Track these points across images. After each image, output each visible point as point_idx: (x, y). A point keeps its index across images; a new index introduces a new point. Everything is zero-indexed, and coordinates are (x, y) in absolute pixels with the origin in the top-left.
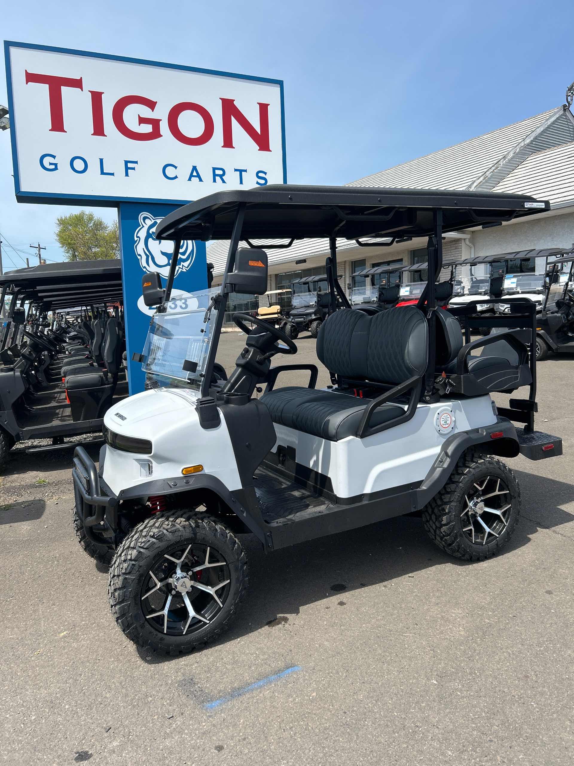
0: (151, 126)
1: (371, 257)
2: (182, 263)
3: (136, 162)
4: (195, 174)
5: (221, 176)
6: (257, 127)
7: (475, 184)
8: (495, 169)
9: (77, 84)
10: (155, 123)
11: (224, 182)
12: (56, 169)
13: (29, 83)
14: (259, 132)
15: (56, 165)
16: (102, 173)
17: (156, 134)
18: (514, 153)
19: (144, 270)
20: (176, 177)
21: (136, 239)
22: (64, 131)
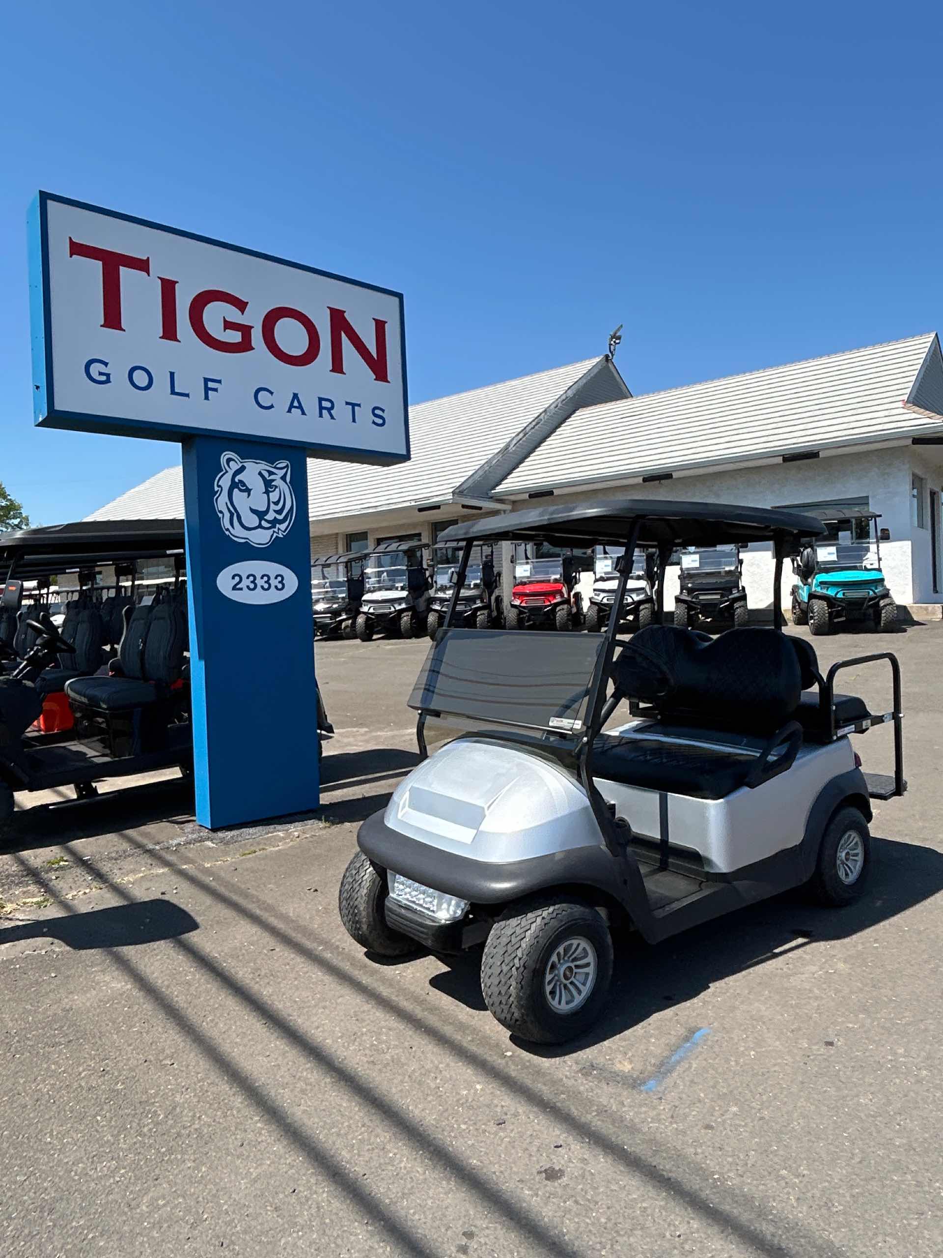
0: (240, 334)
1: (376, 530)
2: (278, 526)
3: (219, 382)
4: (296, 403)
5: (329, 410)
6: (372, 348)
7: (514, 442)
8: (536, 425)
9: (143, 265)
10: (246, 330)
11: (332, 417)
12: (108, 381)
13: (74, 256)
14: (375, 356)
15: (108, 375)
16: (173, 392)
17: (245, 346)
18: (556, 407)
19: (227, 533)
20: (272, 407)
21: (216, 489)
22: (120, 328)
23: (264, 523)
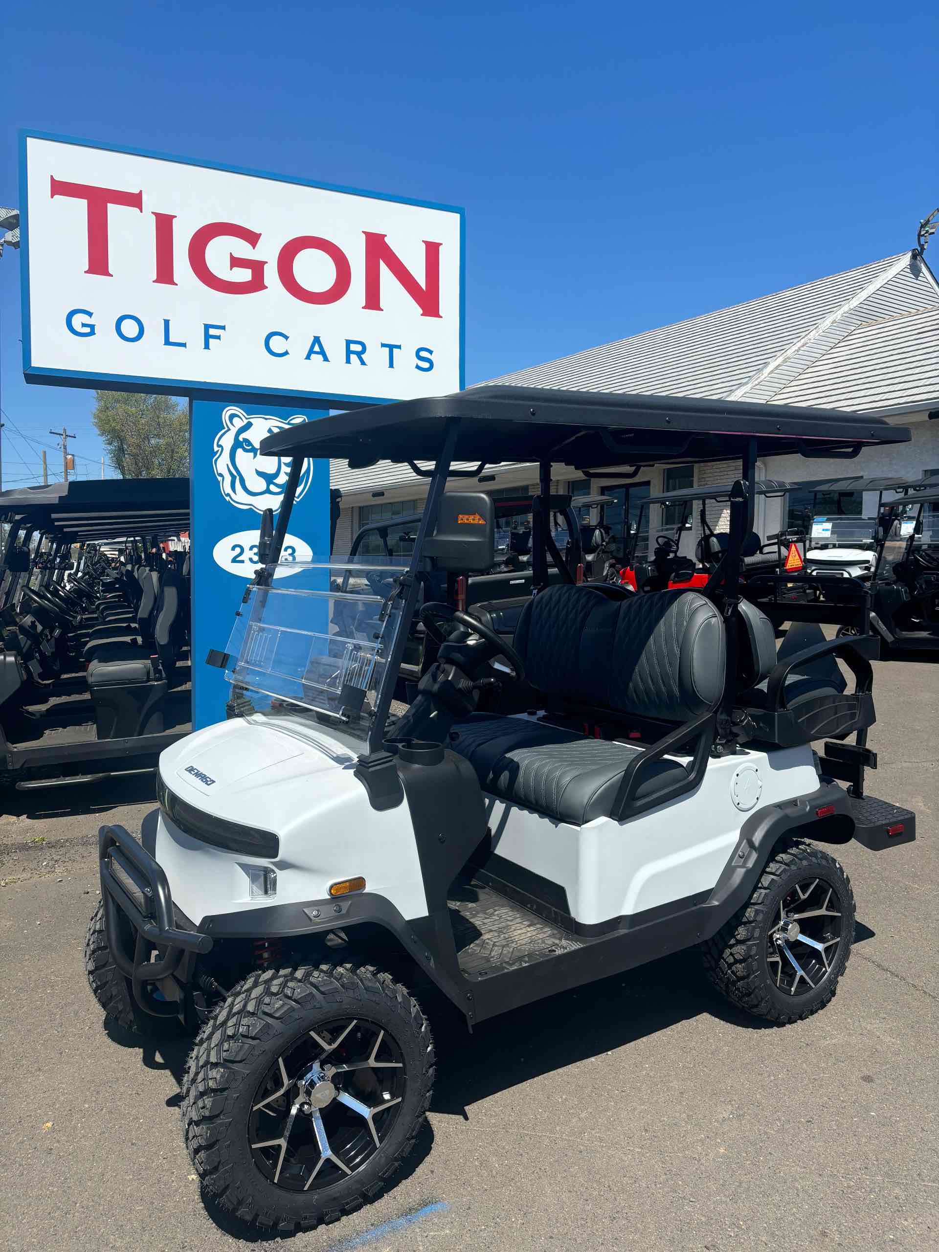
0: (249, 271)
3: (223, 328)
4: (317, 348)
5: (359, 354)
6: (421, 278)
9: (134, 200)
10: (258, 267)
11: (364, 363)
12: (92, 333)
13: (56, 197)
14: (424, 286)
15: (92, 327)
16: (167, 342)
17: (257, 284)
19: (228, 498)
20: (286, 353)
21: (216, 448)
22: (108, 274)
23: (273, 488)
